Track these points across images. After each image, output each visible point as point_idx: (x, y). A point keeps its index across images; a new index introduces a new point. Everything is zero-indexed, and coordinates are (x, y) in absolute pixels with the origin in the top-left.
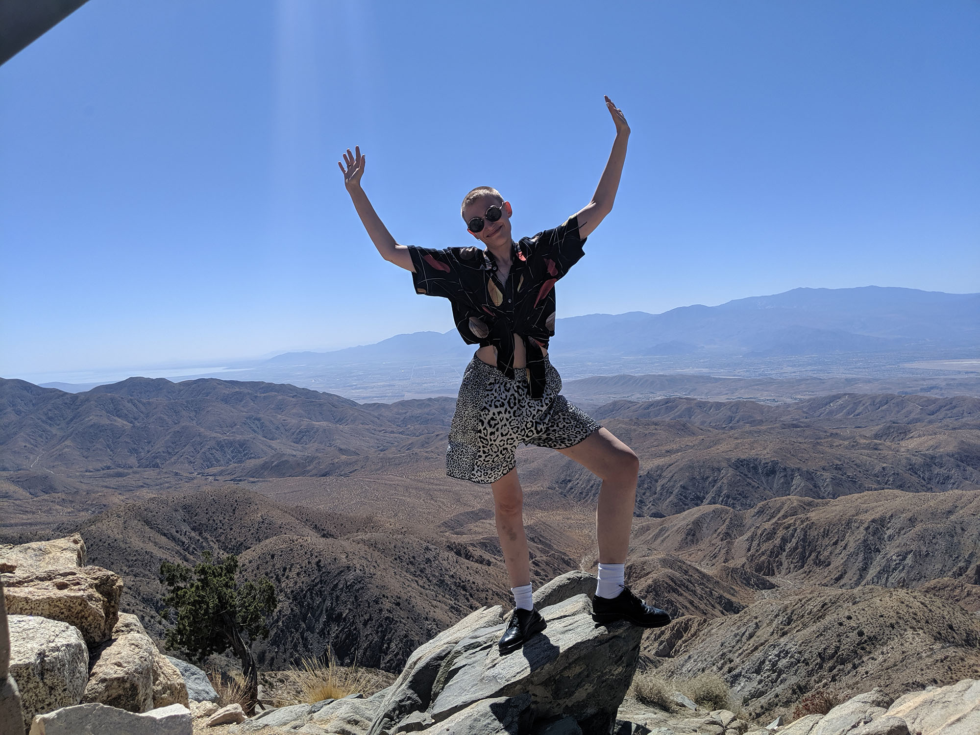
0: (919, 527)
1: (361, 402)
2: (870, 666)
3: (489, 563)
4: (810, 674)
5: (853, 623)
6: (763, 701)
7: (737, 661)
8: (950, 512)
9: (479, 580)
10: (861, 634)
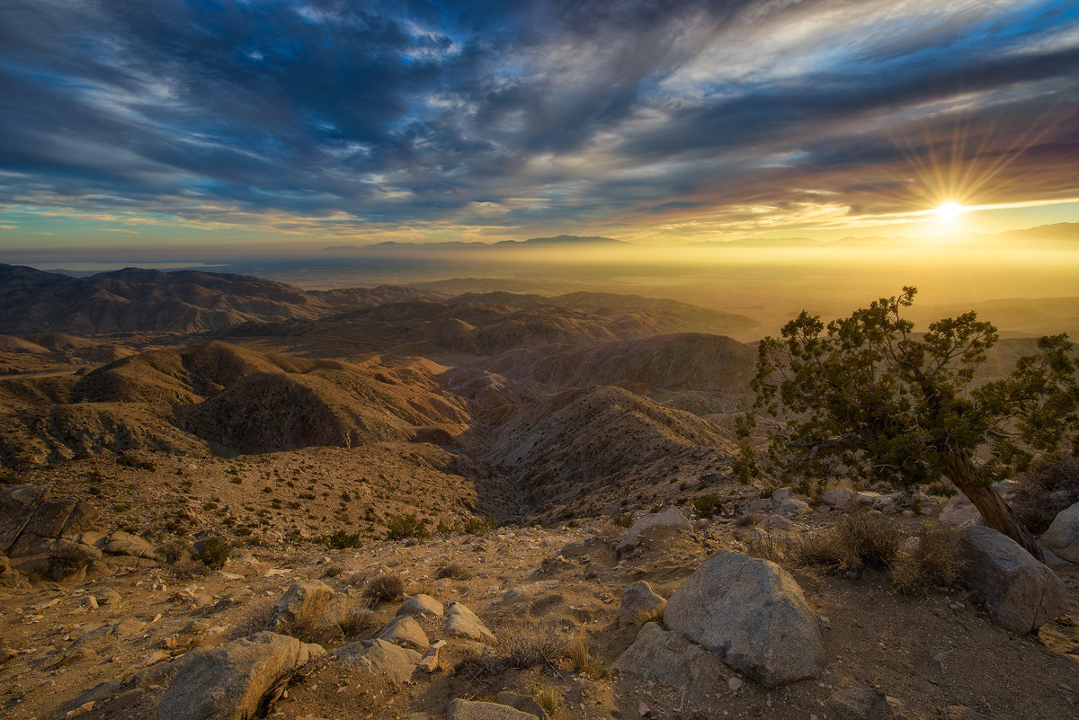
0: (614, 357)
1: (306, 290)
2: (594, 423)
3: (394, 383)
4: (566, 428)
5: (586, 403)
6: (544, 442)
7: (531, 425)
8: (627, 350)
9: (391, 393)
10: (590, 408)
